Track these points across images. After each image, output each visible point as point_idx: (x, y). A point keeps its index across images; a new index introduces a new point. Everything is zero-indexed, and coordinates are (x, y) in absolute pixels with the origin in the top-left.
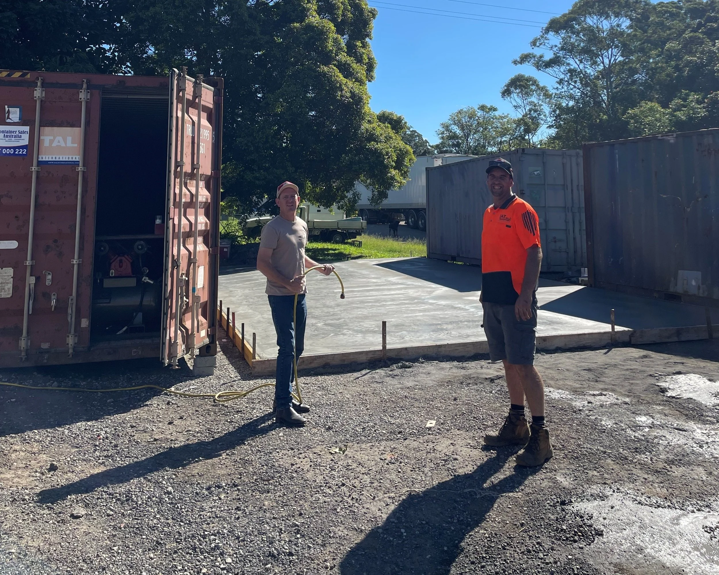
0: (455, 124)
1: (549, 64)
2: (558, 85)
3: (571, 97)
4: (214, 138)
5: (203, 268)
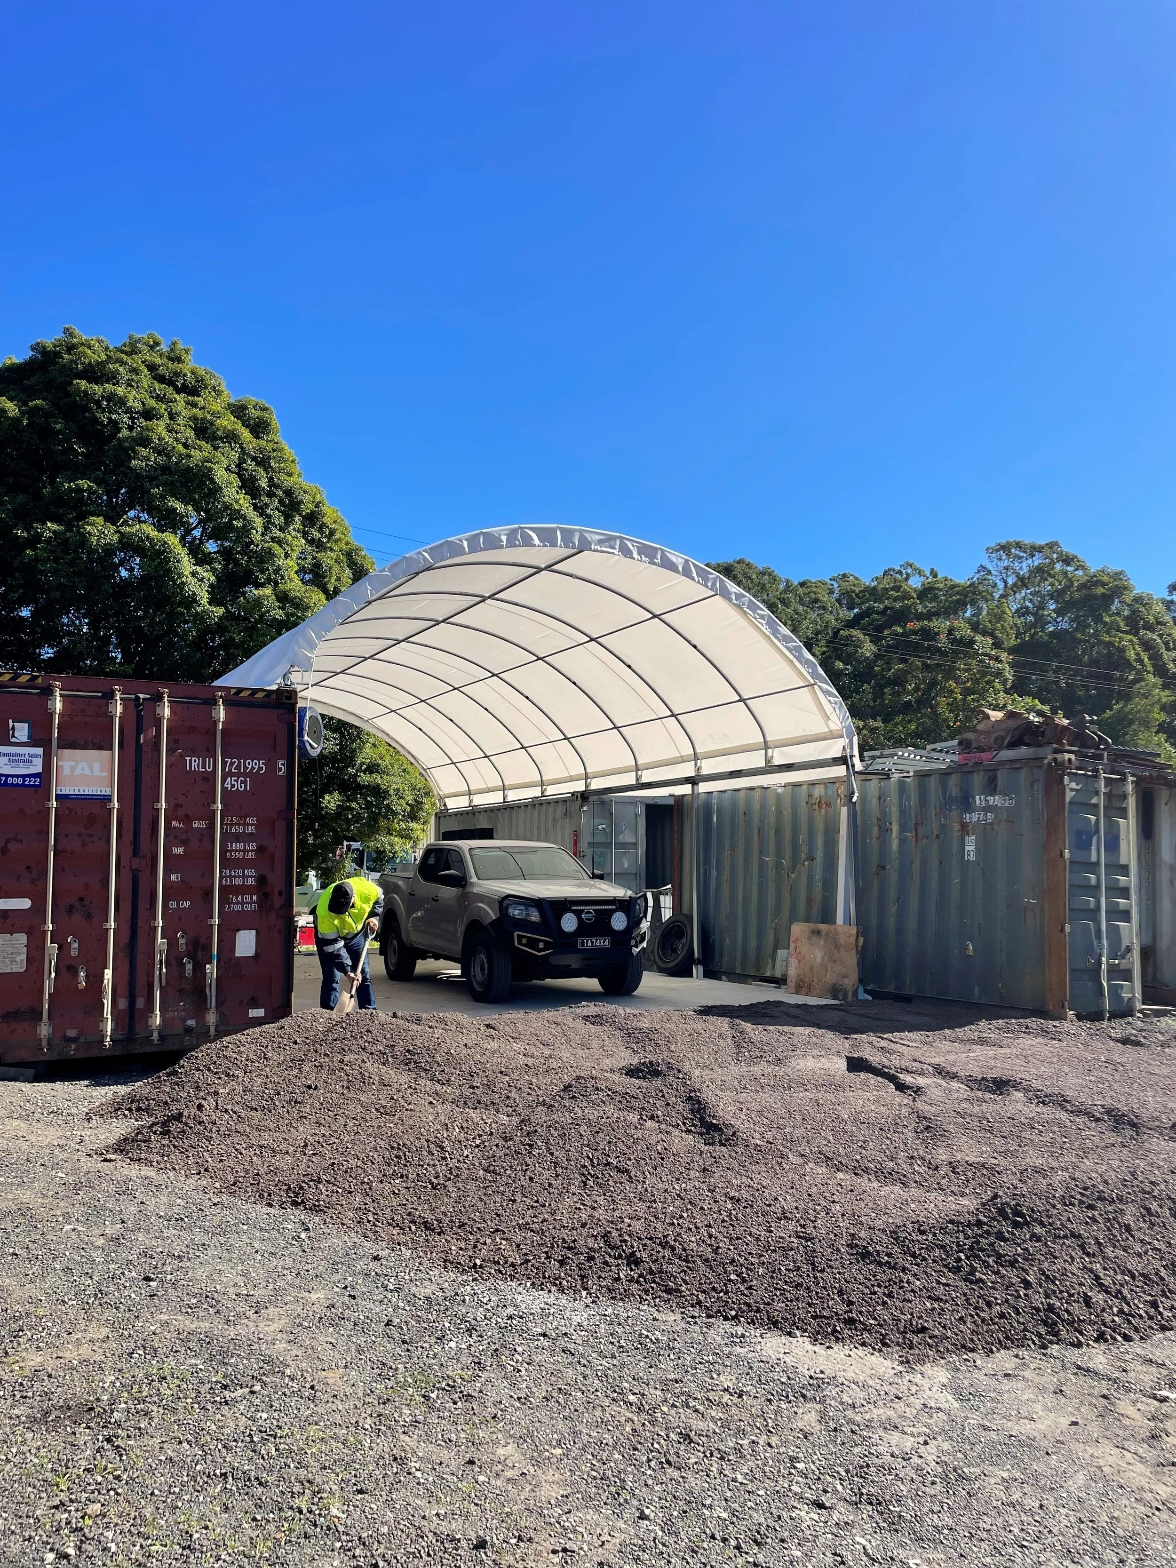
4: (280, 769)
5: (254, 932)
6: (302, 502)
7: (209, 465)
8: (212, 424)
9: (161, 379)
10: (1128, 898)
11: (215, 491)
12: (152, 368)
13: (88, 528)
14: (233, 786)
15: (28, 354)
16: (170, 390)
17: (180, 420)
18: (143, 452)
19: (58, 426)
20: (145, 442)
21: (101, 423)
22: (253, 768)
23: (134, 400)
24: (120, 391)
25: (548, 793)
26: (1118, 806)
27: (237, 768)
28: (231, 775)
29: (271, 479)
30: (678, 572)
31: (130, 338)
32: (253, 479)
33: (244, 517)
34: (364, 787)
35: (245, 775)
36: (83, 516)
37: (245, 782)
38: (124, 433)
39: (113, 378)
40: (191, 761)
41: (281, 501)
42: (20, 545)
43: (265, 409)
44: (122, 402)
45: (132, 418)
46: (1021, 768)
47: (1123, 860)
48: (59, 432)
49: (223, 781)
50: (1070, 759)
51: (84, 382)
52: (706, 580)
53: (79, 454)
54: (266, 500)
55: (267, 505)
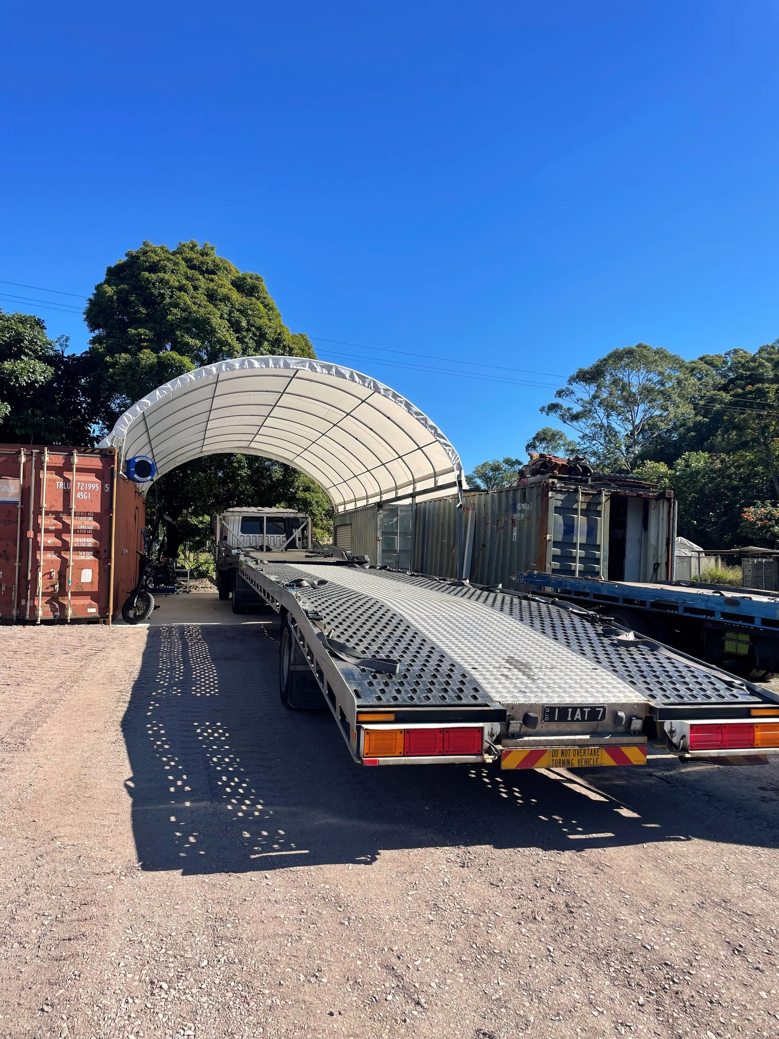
0: (479, 477)
1: (575, 417)
2: (580, 440)
3: (594, 454)
4: (106, 489)
5: (91, 570)
6: (266, 333)
7: (208, 316)
8: (216, 291)
9: (193, 267)
10: (599, 564)
11: (213, 331)
12: (188, 261)
13: (141, 355)
14: (81, 496)
15: (124, 259)
16: (197, 273)
17: (201, 291)
18: (174, 311)
19: (133, 299)
20: (176, 305)
21: (154, 295)
22: (92, 488)
23: (173, 280)
24: (167, 276)
25: (370, 503)
26: (594, 509)
27: (84, 487)
28: (80, 491)
29: (248, 322)
30: (346, 378)
31: (180, 244)
32: (238, 322)
33: (229, 345)
34: (299, 499)
35: (88, 491)
36: (140, 349)
37: (88, 495)
38: (168, 300)
39: (164, 269)
40: (59, 484)
41: (254, 334)
42: (107, 366)
43: (257, 279)
44: (167, 282)
45: (172, 292)
46: (533, 488)
47: (598, 543)
48: (133, 302)
49: (76, 494)
50: (553, 483)
51: (147, 273)
52: (364, 382)
53: (143, 314)
54: (245, 334)
55: (245, 337)
